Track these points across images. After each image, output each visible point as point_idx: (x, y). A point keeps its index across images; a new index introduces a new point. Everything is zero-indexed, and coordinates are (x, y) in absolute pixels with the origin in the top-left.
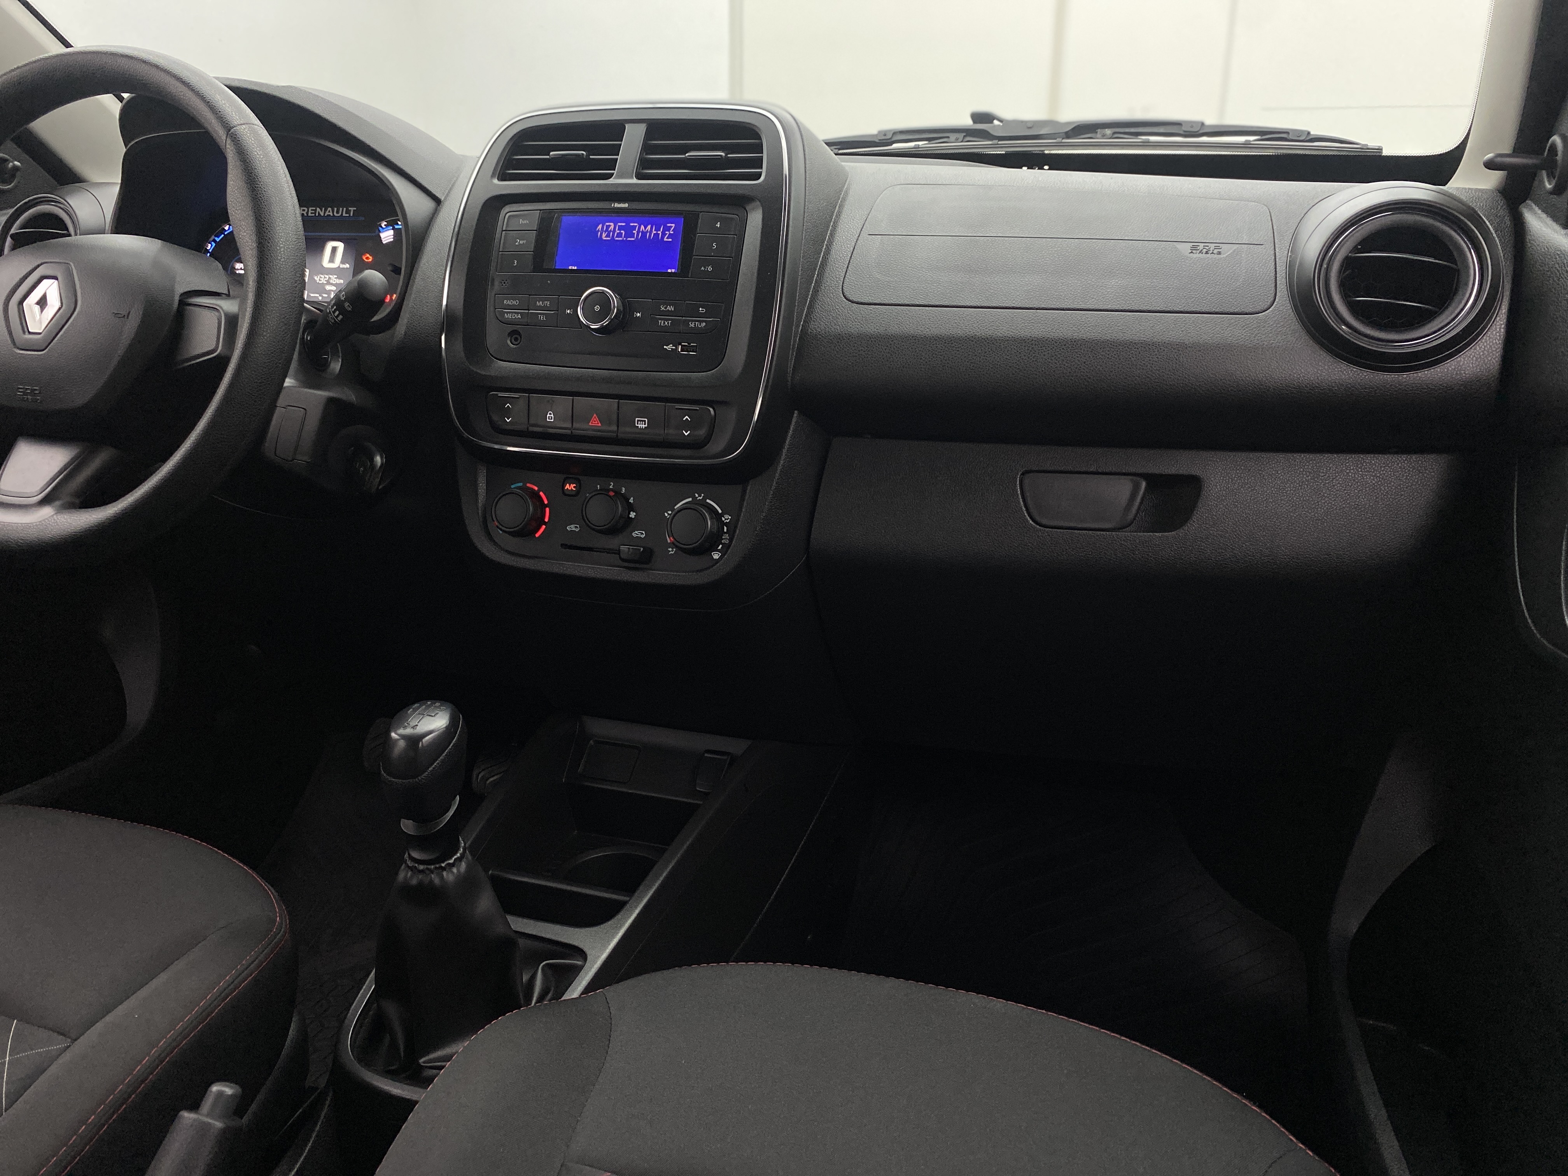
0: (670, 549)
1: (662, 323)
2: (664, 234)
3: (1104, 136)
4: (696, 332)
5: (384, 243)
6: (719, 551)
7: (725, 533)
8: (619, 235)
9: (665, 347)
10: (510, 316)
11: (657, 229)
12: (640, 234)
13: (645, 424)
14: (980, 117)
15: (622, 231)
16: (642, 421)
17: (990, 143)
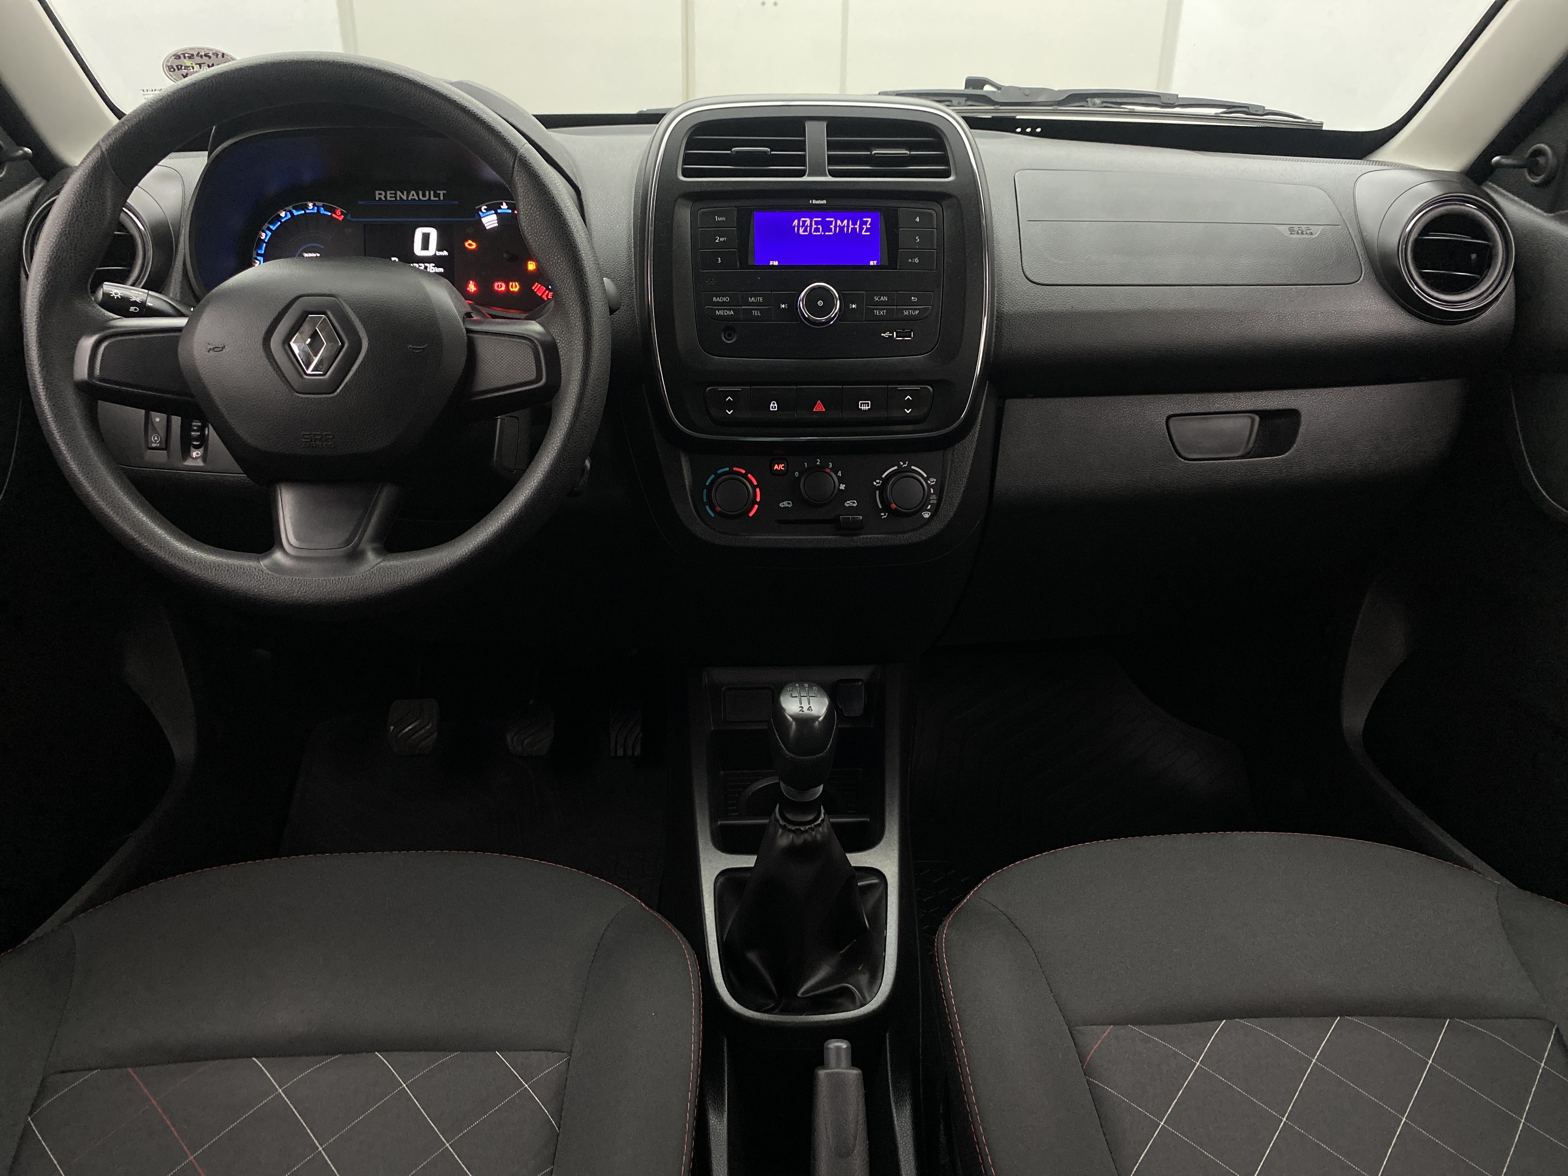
0: (883, 514)
1: (877, 312)
2: (861, 229)
3: (1094, 105)
4: (911, 318)
5: (487, 228)
6: (928, 510)
7: (932, 494)
8: (817, 230)
9: (882, 335)
10: (721, 312)
11: (854, 224)
12: (838, 228)
13: (868, 406)
14: (974, 83)
15: (819, 226)
16: (866, 403)
17: (992, 108)
